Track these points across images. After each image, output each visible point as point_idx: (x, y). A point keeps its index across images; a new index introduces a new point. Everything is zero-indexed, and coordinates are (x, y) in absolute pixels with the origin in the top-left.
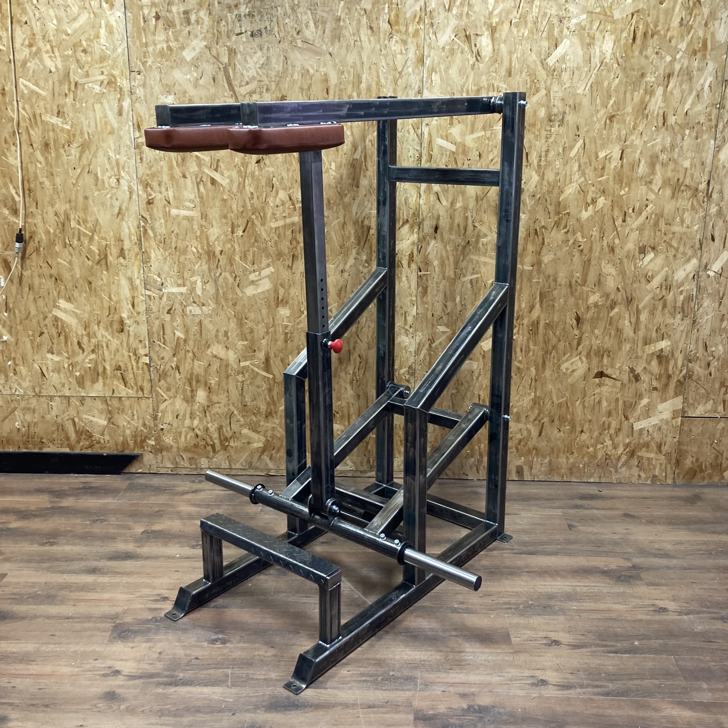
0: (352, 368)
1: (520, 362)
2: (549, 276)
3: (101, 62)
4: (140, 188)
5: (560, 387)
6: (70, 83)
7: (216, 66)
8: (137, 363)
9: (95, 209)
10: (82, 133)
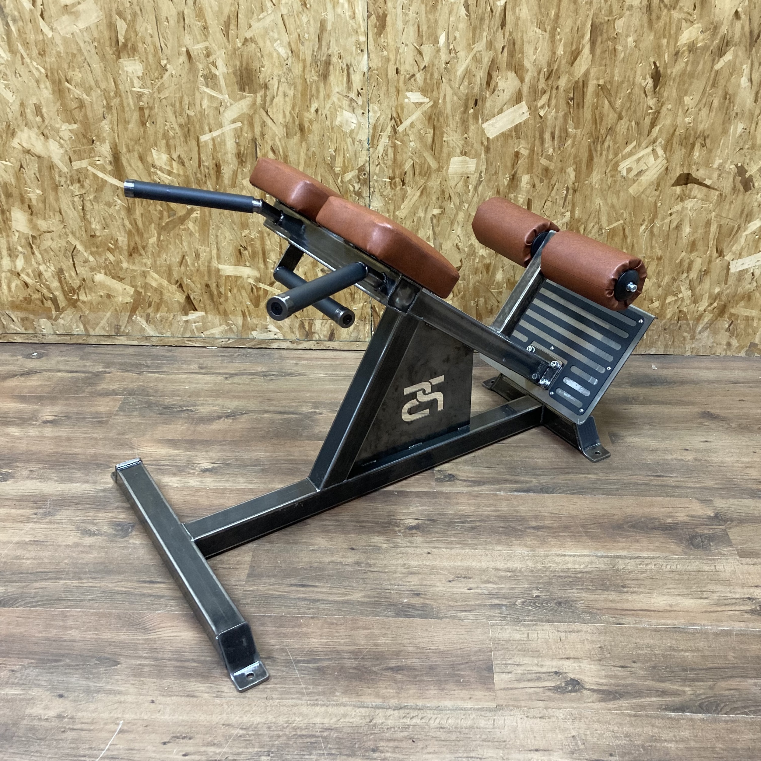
5: (615, 201)
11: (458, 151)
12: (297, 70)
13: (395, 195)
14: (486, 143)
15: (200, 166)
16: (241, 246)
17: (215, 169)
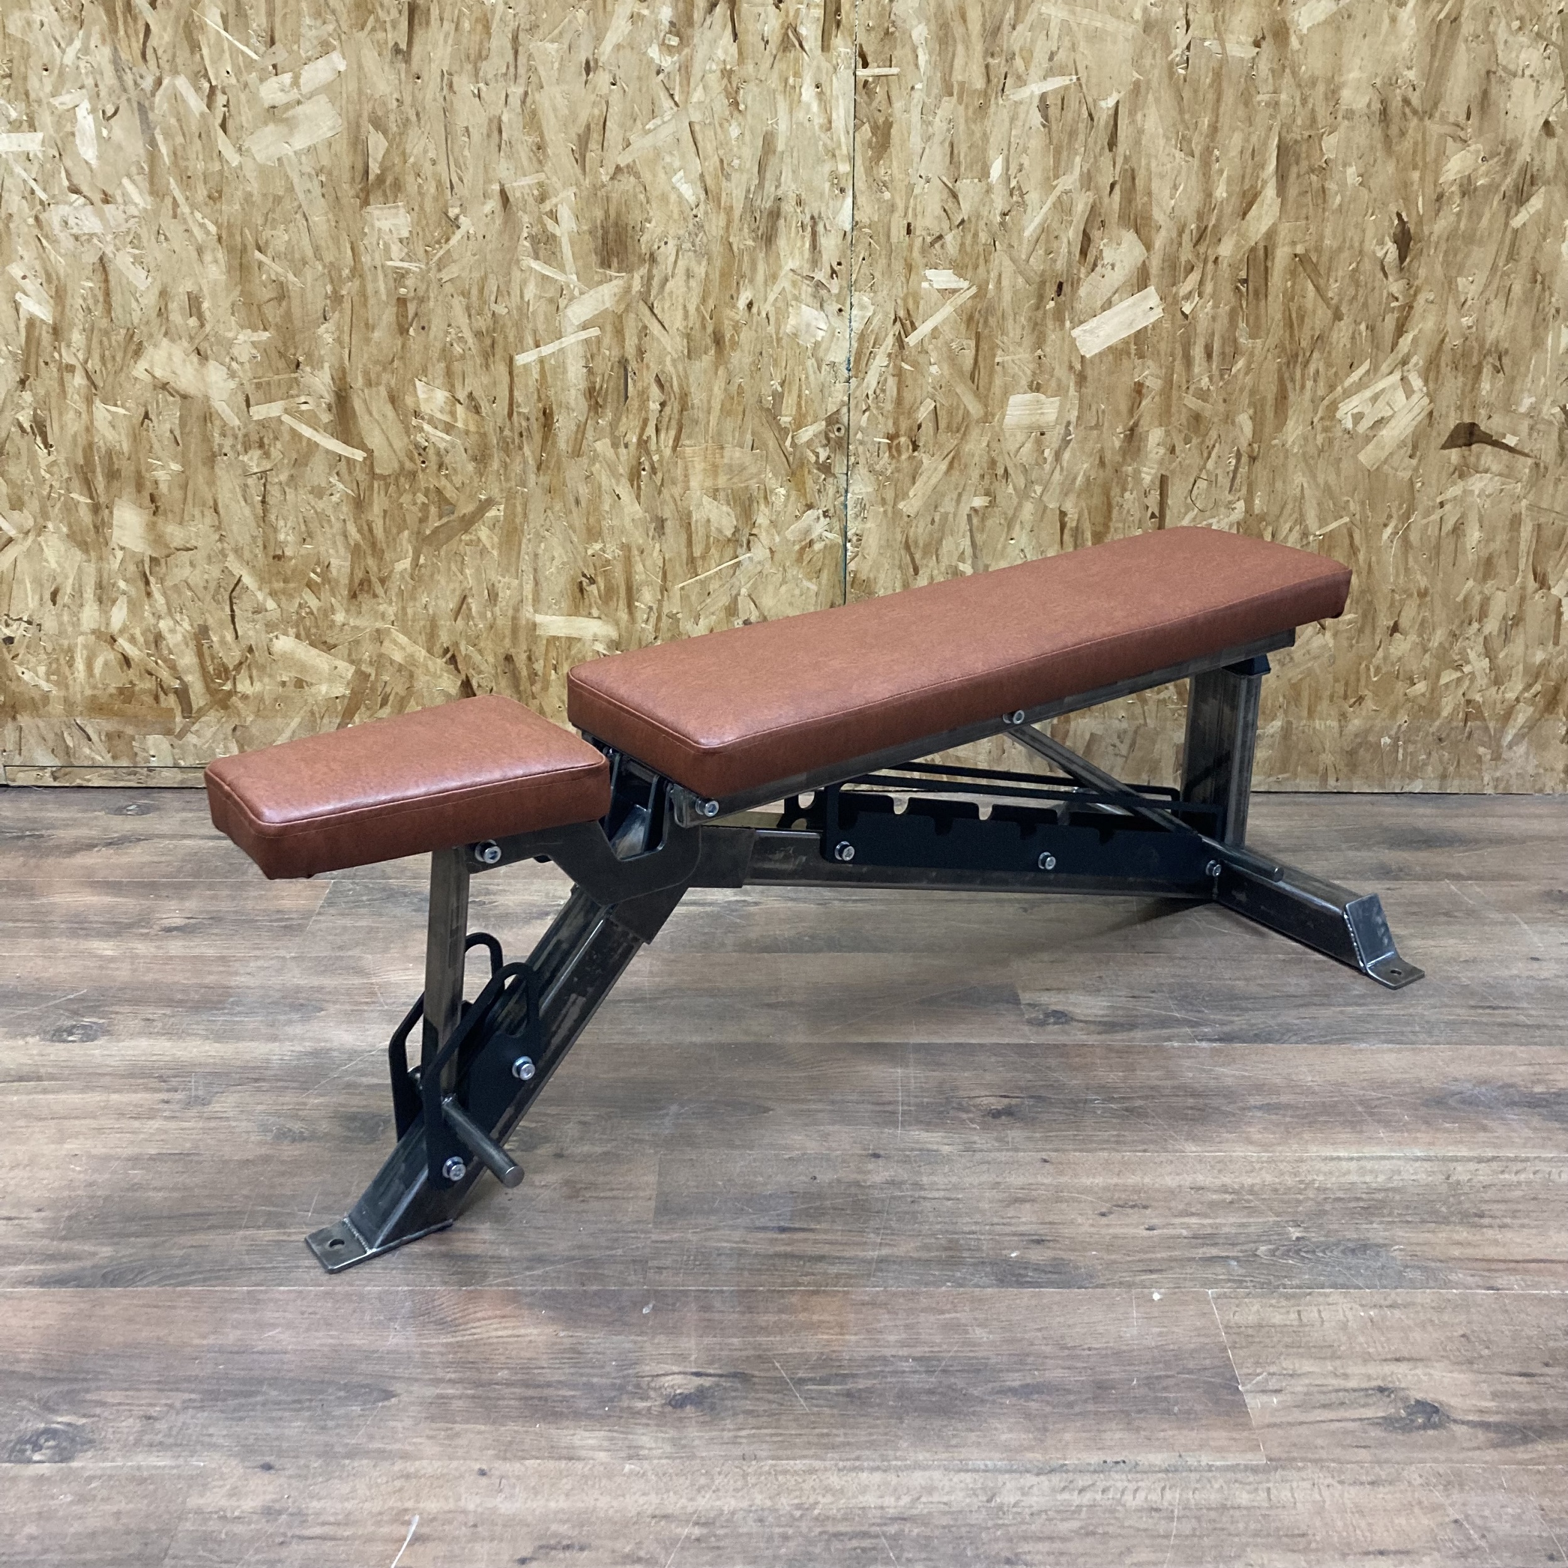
0: (636, 423)
1: (1203, 395)
2: (1313, 82)
5: (1332, 479)
11: (1024, 382)
12: (716, 225)
13: (897, 470)
14: (1078, 367)
15: (510, 415)
16: (584, 575)
17: (542, 419)
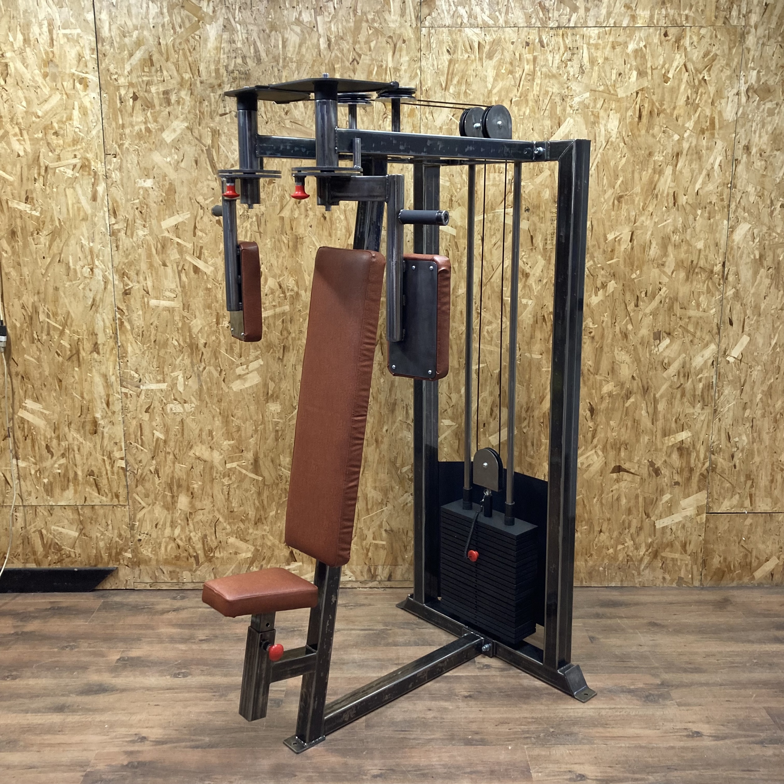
1: (532, 457)
3: (74, 145)
4: (116, 277)
6: (40, 167)
7: (198, 148)
8: (112, 467)
9: (66, 301)
10: (52, 220)
